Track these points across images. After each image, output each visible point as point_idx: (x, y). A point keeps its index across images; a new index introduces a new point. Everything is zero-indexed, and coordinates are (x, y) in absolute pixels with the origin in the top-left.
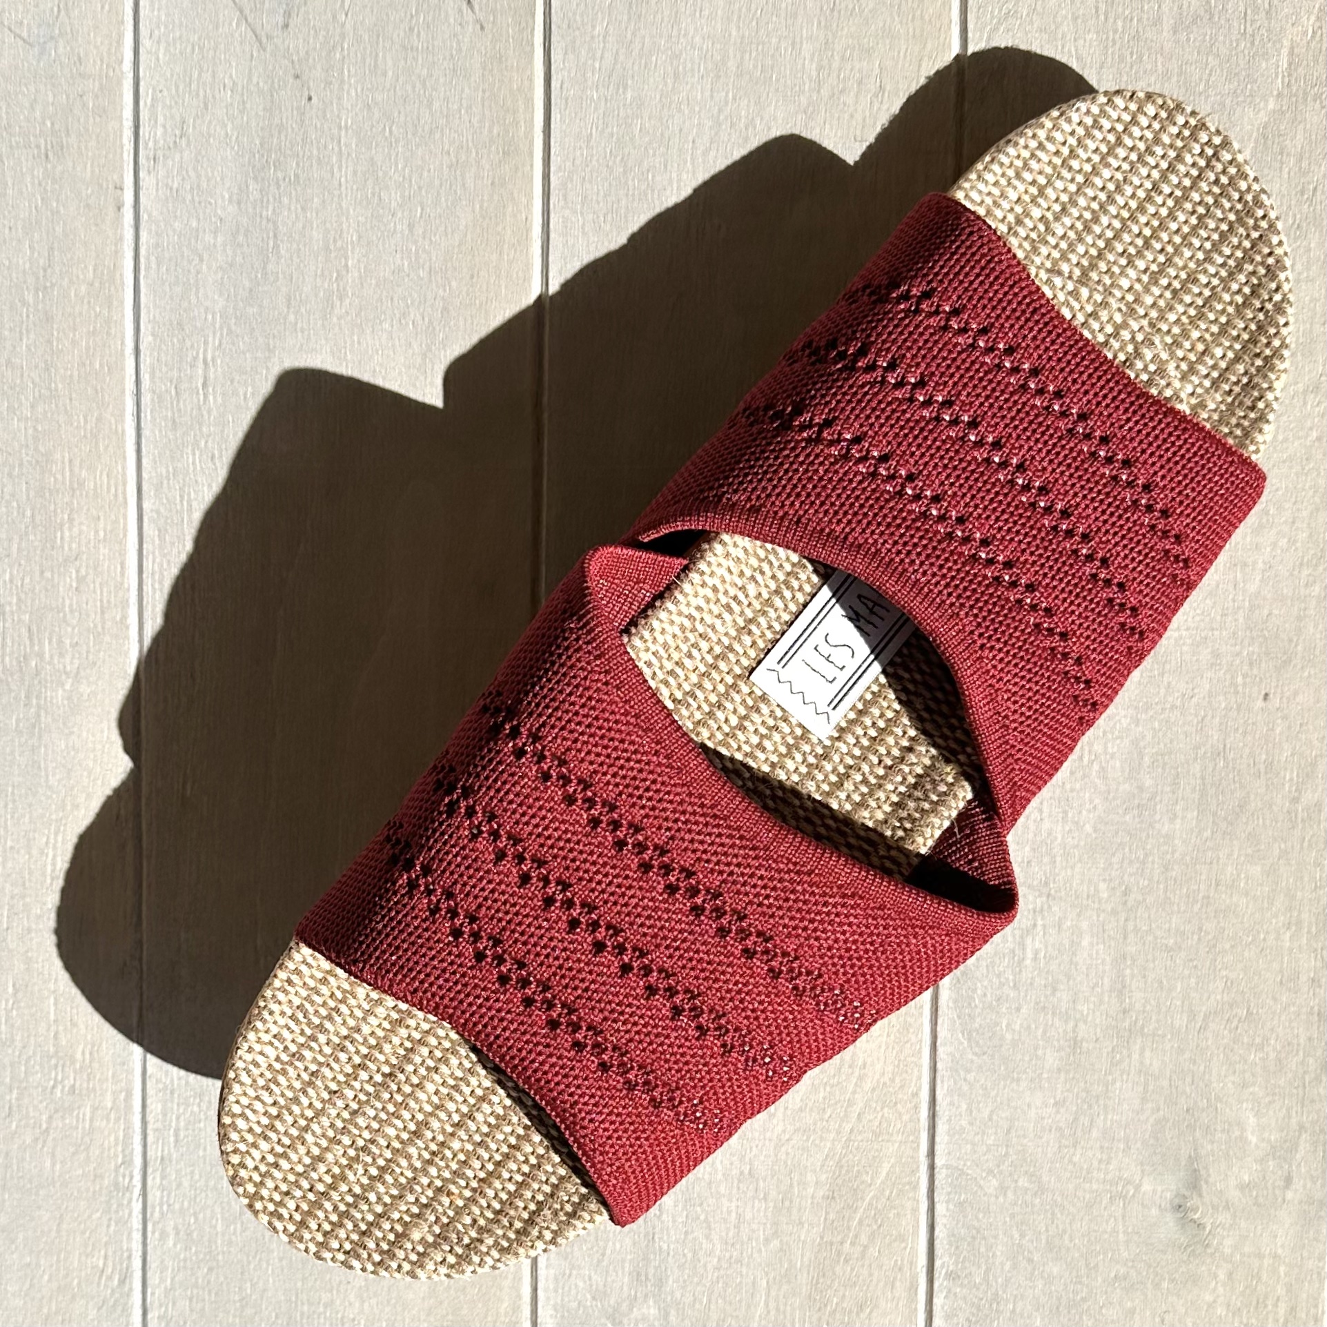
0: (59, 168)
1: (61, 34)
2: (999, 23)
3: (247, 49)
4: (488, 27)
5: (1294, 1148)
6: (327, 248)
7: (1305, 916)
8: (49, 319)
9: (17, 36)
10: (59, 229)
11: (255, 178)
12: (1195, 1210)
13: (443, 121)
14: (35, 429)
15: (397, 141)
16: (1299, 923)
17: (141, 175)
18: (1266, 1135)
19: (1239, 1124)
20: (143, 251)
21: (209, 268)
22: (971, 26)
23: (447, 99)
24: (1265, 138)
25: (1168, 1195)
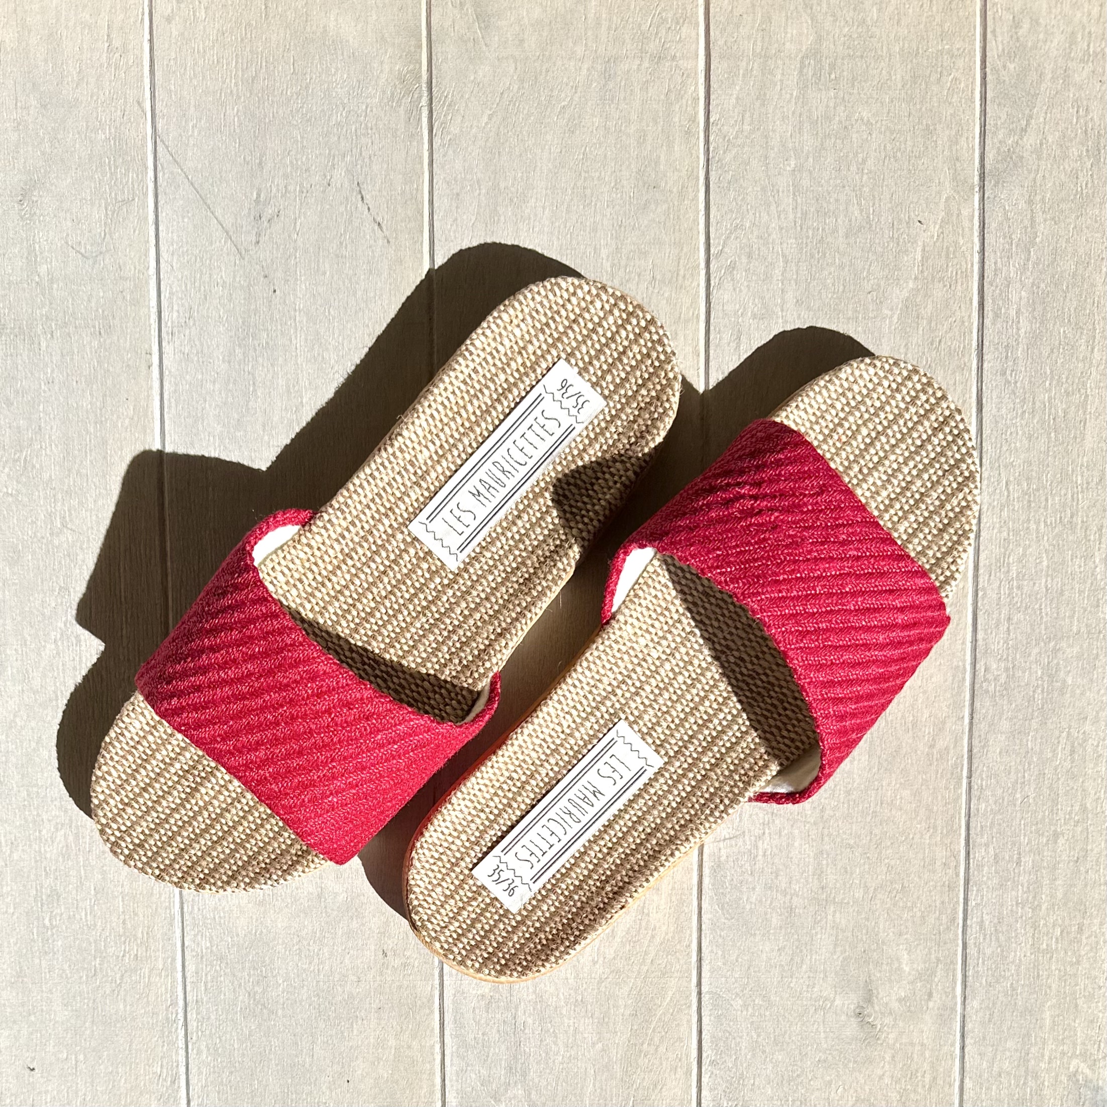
0: (108, 341)
1: (107, 251)
2: (731, 233)
3: (232, 258)
4: (392, 241)
5: (933, 973)
6: (288, 391)
7: (939, 822)
8: (105, 442)
9: (77, 252)
10: (109, 382)
11: (240, 345)
12: (869, 1016)
13: (363, 305)
14: (97, 516)
15: (334, 318)
16: (935, 827)
17: (164, 344)
18: (915, 966)
19: (898, 959)
20: (166, 396)
21: (210, 406)
22: (712, 236)
23: (366, 291)
24: (907, 307)
25: (852, 1007)
